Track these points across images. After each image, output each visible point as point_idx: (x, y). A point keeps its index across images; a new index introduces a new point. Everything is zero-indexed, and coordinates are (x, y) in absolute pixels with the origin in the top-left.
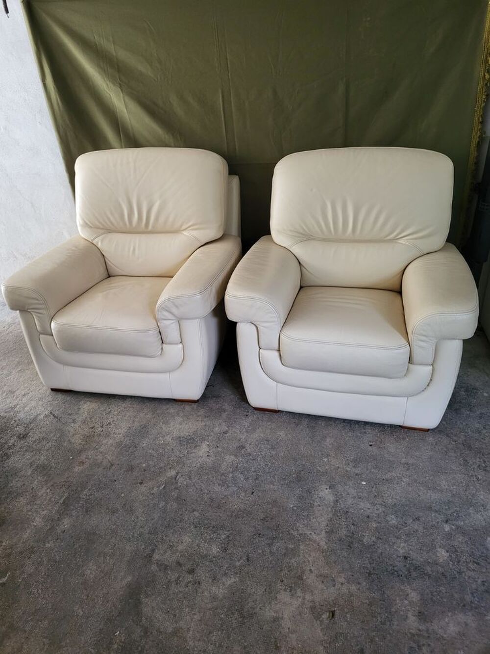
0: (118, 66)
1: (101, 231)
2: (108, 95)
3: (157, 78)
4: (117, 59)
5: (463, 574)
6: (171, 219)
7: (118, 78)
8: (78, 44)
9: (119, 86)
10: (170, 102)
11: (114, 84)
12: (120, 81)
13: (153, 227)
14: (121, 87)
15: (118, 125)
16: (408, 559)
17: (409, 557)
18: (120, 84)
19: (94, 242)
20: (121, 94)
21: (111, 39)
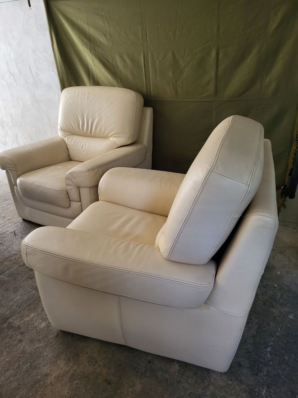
0: (89, 37)
1: (68, 133)
2: (84, 55)
3: (109, 45)
4: (89, 33)
5: (180, 384)
6: (103, 129)
7: (89, 45)
8: (70, 25)
9: (89, 49)
10: (115, 60)
11: (87, 49)
12: (90, 47)
13: (94, 133)
14: (90, 50)
15: (90, 73)
16: (151, 363)
17: (152, 362)
18: (90, 49)
19: (64, 139)
20: (90, 55)
21: (86, 21)
